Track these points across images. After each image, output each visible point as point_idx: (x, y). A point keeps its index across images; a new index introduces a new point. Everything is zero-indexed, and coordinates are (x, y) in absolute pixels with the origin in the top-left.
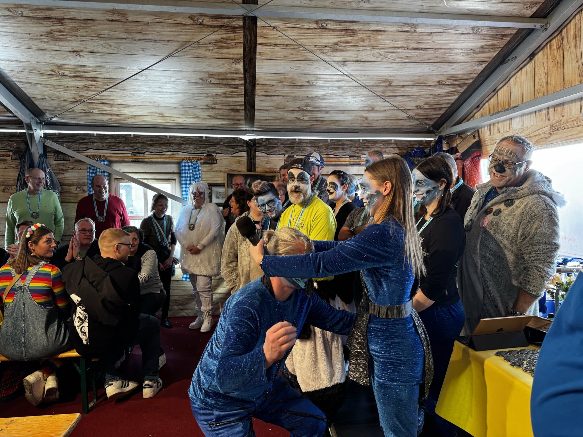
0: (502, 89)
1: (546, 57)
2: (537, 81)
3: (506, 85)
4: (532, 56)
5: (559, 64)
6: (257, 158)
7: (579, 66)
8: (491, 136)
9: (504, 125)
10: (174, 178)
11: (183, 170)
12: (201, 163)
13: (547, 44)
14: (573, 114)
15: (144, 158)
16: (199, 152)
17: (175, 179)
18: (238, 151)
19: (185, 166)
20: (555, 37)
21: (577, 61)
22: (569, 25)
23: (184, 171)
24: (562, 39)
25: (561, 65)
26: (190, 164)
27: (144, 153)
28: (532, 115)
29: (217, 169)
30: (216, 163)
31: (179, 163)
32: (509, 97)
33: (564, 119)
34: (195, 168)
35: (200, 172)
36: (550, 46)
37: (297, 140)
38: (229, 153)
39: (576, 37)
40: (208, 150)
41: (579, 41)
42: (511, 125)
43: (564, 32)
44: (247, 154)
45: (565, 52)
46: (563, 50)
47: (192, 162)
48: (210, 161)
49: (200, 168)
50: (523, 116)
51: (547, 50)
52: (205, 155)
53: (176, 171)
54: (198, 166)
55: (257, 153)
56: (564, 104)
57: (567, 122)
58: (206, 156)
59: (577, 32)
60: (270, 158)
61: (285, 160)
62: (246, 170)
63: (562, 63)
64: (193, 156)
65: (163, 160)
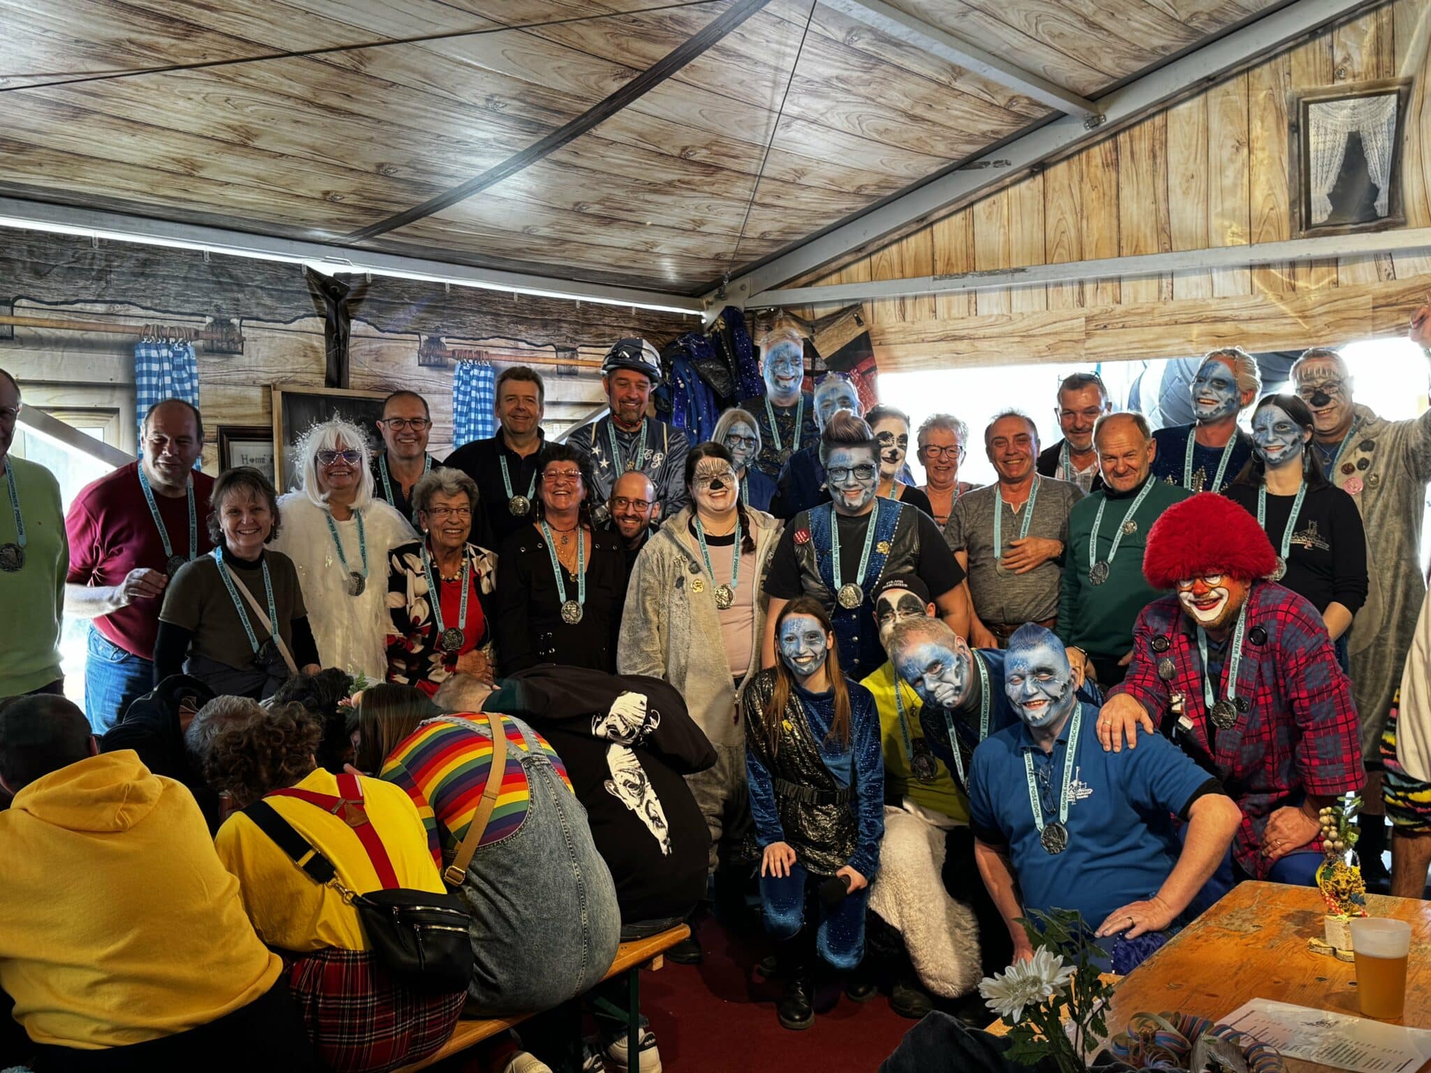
0: (946, 221)
1: (1076, 177)
2: (1051, 221)
3: (960, 216)
4: (1039, 167)
5: (1107, 198)
6: (352, 341)
7: (1158, 211)
8: (902, 324)
9: (949, 303)
10: (115, 406)
11: (141, 374)
12: (199, 352)
13: (1079, 152)
14: (1142, 299)
15: (12, 321)
16: (188, 308)
17: (115, 411)
18: (302, 313)
19: (149, 360)
20: (1098, 143)
21: (1155, 202)
22: (1137, 128)
23: (145, 381)
24: (1116, 149)
25: (1114, 201)
26: (164, 352)
27: (10, 303)
28: (1035, 291)
29: (243, 376)
30: (242, 353)
31: (128, 348)
32: (970, 242)
33: (1119, 309)
34: (180, 368)
35: (196, 383)
36: (1088, 157)
37: (448, 289)
38: (278, 317)
39: (1154, 157)
40: (220, 302)
41: (1163, 166)
42: (973, 305)
43: (1122, 138)
44: (328, 326)
45: (1122, 178)
46: (1118, 172)
47: (169, 347)
48: (225, 346)
49: (195, 370)
50: (1010, 289)
51: (1081, 164)
52: (209, 320)
53: (120, 379)
54: (190, 363)
55: (353, 322)
56: (1120, 279)
57: (1127, 314)
58: (212, 325)
59: (1157, 147)
60: (385, 344)
61: (420, 352)
62: (323, 381)
63: (1114, 197)
64: (174, 324)
65: (77, 334)
